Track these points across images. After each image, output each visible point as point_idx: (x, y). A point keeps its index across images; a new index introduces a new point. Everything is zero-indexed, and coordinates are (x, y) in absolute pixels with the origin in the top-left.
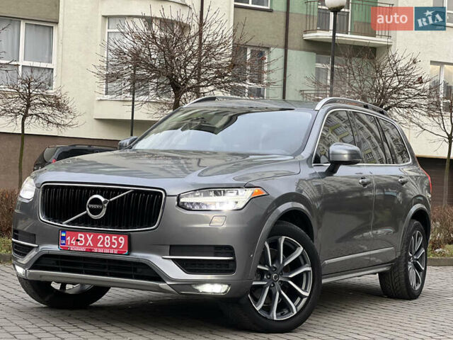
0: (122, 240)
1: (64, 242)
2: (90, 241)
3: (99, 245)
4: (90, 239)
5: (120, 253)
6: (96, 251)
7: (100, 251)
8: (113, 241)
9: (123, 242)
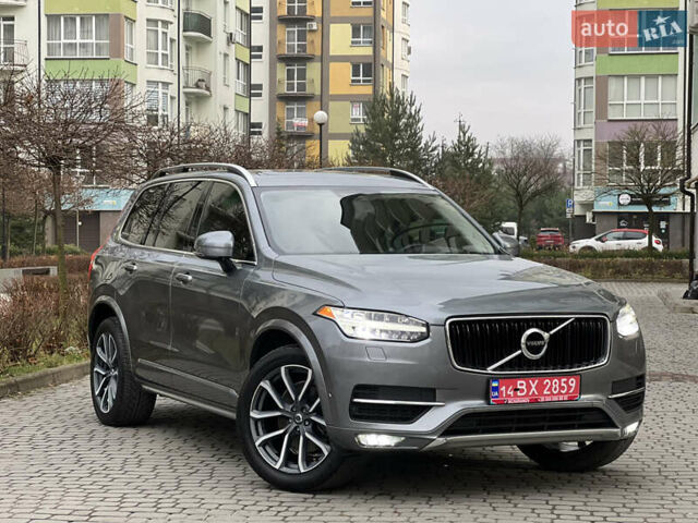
0: (573, 382)
1: (496, 394)
2: (534, 389)
3: (545, 392)
4: (533, 386)
5: (570, 399)
6: (543, 400)
7: (548, 399)
8: (563, 384)
9: (573, 385)
